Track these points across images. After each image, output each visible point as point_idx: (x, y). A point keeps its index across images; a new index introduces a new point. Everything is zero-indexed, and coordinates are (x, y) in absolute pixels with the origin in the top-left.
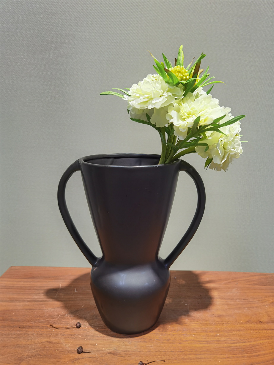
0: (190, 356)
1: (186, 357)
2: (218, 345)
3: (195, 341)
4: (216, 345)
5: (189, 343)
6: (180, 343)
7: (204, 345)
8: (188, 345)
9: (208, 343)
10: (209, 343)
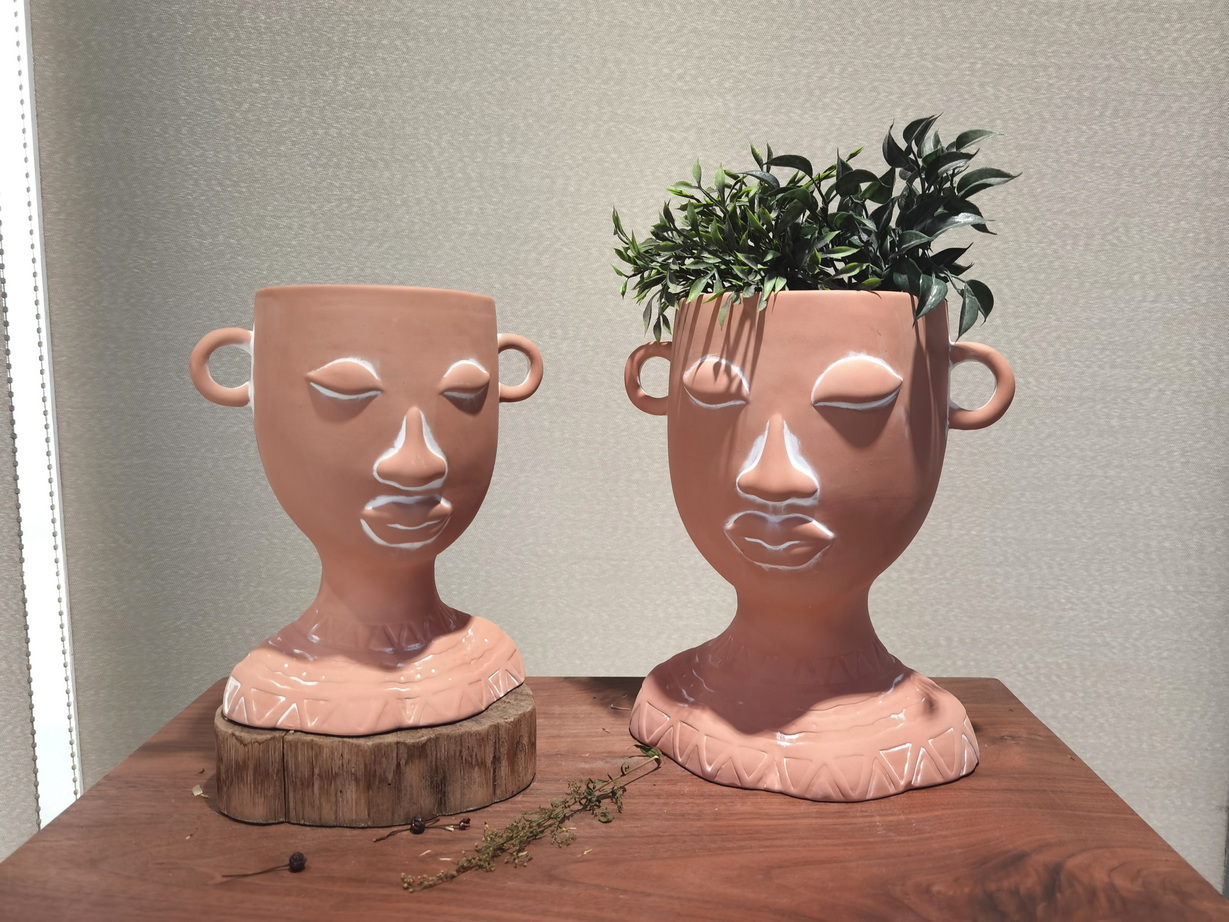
0: (743, 843)
1: (730, 845)
2: (819, 821)
3: (758, 814)
4: (814, 821)
5: (738, 820)
6: (715, 820)
7: (782, 822)
8: (740, 822)
9: (793, 816)
10: (794, 818)
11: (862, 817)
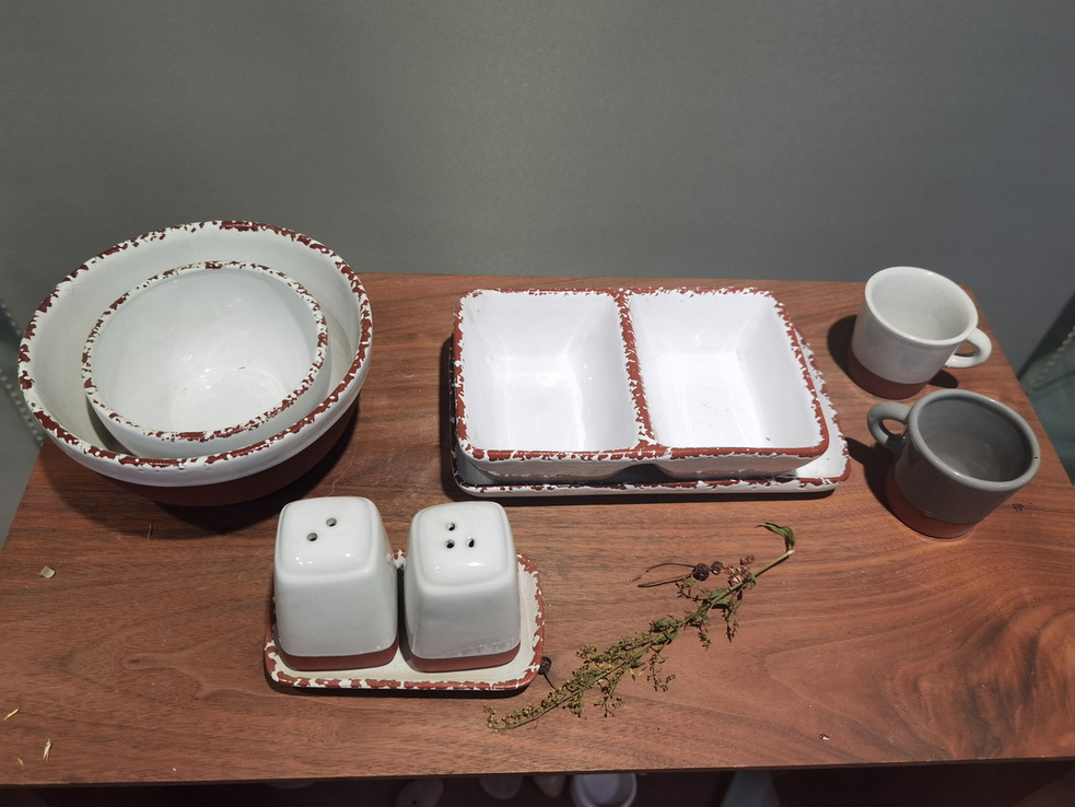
11: (847, 559)
